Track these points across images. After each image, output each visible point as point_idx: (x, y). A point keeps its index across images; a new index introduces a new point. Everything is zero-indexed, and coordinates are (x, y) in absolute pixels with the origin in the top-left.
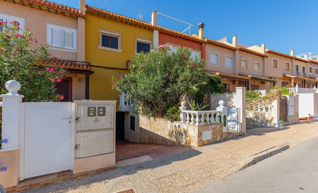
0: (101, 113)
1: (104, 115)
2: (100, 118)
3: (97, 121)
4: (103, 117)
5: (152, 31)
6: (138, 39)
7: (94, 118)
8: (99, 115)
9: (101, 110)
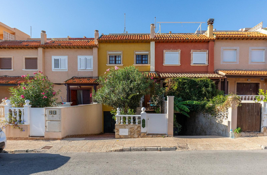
0: (54, 113)
1: (56, 114)
2: (54, 115)
3: (53, 116)
4: (55, 115)
5: (150, 42)
6: (137, 53)
7: (52, 115)
8: (54, 114)
9: (54, 112)
